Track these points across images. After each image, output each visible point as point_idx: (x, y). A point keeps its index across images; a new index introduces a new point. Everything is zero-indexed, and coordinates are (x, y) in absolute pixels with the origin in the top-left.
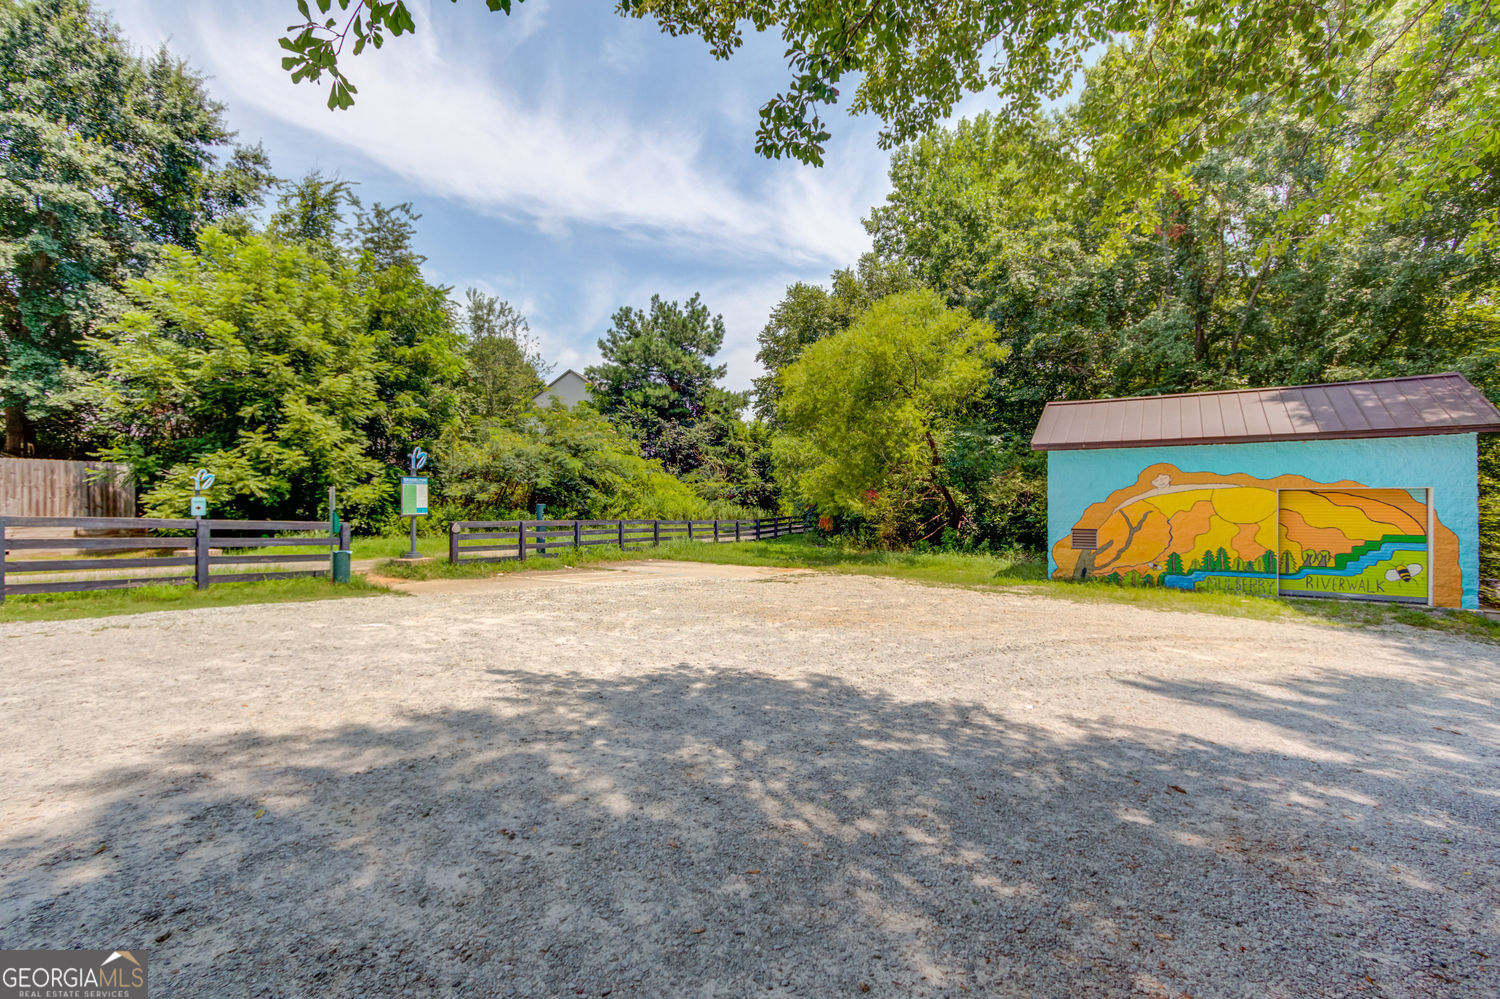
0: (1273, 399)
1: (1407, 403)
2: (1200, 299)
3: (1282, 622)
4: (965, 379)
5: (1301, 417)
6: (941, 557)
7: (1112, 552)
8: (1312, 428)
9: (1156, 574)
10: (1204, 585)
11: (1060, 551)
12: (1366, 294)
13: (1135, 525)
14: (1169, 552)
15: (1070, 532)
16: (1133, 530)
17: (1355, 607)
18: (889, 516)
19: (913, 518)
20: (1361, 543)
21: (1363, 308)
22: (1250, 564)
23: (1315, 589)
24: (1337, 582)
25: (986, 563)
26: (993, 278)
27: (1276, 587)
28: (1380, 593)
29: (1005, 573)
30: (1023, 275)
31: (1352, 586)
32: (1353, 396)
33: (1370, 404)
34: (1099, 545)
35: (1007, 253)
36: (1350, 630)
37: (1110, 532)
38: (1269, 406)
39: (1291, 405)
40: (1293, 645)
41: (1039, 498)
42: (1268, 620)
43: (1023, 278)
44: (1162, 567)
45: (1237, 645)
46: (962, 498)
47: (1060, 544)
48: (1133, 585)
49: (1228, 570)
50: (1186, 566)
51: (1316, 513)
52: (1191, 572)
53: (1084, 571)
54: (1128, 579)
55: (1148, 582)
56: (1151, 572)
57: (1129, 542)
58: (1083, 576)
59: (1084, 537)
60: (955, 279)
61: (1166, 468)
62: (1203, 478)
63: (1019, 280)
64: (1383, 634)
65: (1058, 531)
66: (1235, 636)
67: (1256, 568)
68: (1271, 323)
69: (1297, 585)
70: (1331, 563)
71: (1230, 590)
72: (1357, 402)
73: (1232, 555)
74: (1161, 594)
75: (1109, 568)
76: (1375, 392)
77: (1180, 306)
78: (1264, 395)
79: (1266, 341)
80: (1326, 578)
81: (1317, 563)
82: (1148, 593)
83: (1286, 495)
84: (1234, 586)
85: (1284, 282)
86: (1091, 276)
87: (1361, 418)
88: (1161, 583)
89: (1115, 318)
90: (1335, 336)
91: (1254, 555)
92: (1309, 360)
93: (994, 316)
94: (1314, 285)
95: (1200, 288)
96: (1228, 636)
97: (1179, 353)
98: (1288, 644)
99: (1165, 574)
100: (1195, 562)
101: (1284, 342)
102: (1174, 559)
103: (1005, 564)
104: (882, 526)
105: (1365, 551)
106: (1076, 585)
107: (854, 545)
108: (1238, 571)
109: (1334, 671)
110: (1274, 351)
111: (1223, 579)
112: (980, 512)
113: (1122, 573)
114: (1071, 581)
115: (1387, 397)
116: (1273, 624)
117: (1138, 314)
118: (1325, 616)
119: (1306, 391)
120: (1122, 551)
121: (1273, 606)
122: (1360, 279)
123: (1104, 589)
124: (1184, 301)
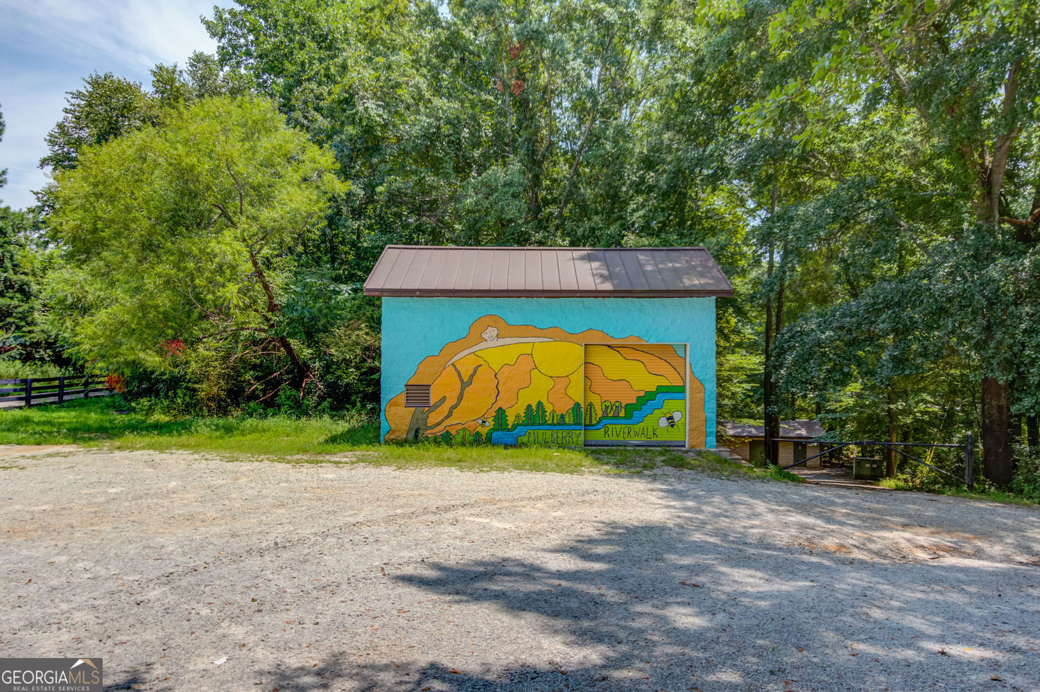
0: (582, 258)
1: (674, 269)
2: (535, 162)
3: (581, 473)
4: (297, 210)
5: (602, 276)
6: (271, 422)
7: (444, 409)
8: (608, 286)
9: (484, 431)
10: (525, 439)
11: (394, 410)
12: (651, 177)
13: (466, 379)
14: (496, 407)
15: (403, 388)
16: (465, 385)
17: (637, 453)
18: (214, 373)
19: (248, 376)
20: (642, 394)
21: (651, 189)
22: (562, 416)
23: (611, 438)
24: (626, 430)
25: (322, 426)
26: (340, 102)
27: (582, 438)
28: (656, 439)
29: (333, 440)
30: (370, 104)
31: (637, 434)
32: (638, 260)
33: (649, 268)
34: (432, 402)
35: (352, 76)
36: (631, 476)
37: (443, 388)
38: (579, 264)
39: (595, 264)
40: (587, 498)
41: (374, 352)
42: (572, 473)
43: (371, 108)
44: (490, 423)
45: (540, 505)
46: (307, 352)
47: (392, 403)
48: (463, 444)
49: (545, 423)
50: (511, 420)
51: (612, 366)
52: (515, 426)
53: (417, 432)
54: (459, 439)
55: (477, 441)
56: (479, 429)
57: (460, 398)
58: (415, 437)
59: (418, 394)
60: (305, 102)
61: (495, 320)
62: (525, 330)
63: (366, 109)
64: (654, 478)
65: (393, 387)
66: (540, 493)
67: (567, 421)
68: (587, 192)
69: (597, 435)
70: (622, 414)
71: (546, 444)
72: (641, 266)
73: (549, 408)
74: (487, 451)
75: (441, 428)
76: (653, 258)
77: (517, 166)
78: (577, 254)
79: (584, 210)
80: (618, 427)
81: (613, 413)
82: (474, 452)
83: (592, 349)
84: (549, 439)
85: (595, 157)
86: (439, 119)
87: (643, 280)
88: (489, 441)
89: (462, 169)
90: (634, 211)
91: (564, 407)
92: (613, 229)
93: (339, 147)
94: (615, 163)
95: (534, 152)
96: (534, 494)
97: (515, 210)
98: (583, 498)
99: (492, 431)
100: (518, 416)
101: (597, 213)
102: (501, 413)
103: (342, 427)
104: (204, 386)
105: (647, 400)
106: (408, 448)
107: (166, 410)
108: (553, 424)
109: (613, 525)
110: (589, 219)
111: (540, 432)
112: (327, 368)
113: (453, 432)
114: (400, 443)
115: (662, 263)
116: (575, 476)
117: (482, 168)
118: (615, 464)
119: (607, 253)
120: (454, 407)
121: (576, 457)
122: (649, 163)
123: (434, 451)
124: (520, 161)
